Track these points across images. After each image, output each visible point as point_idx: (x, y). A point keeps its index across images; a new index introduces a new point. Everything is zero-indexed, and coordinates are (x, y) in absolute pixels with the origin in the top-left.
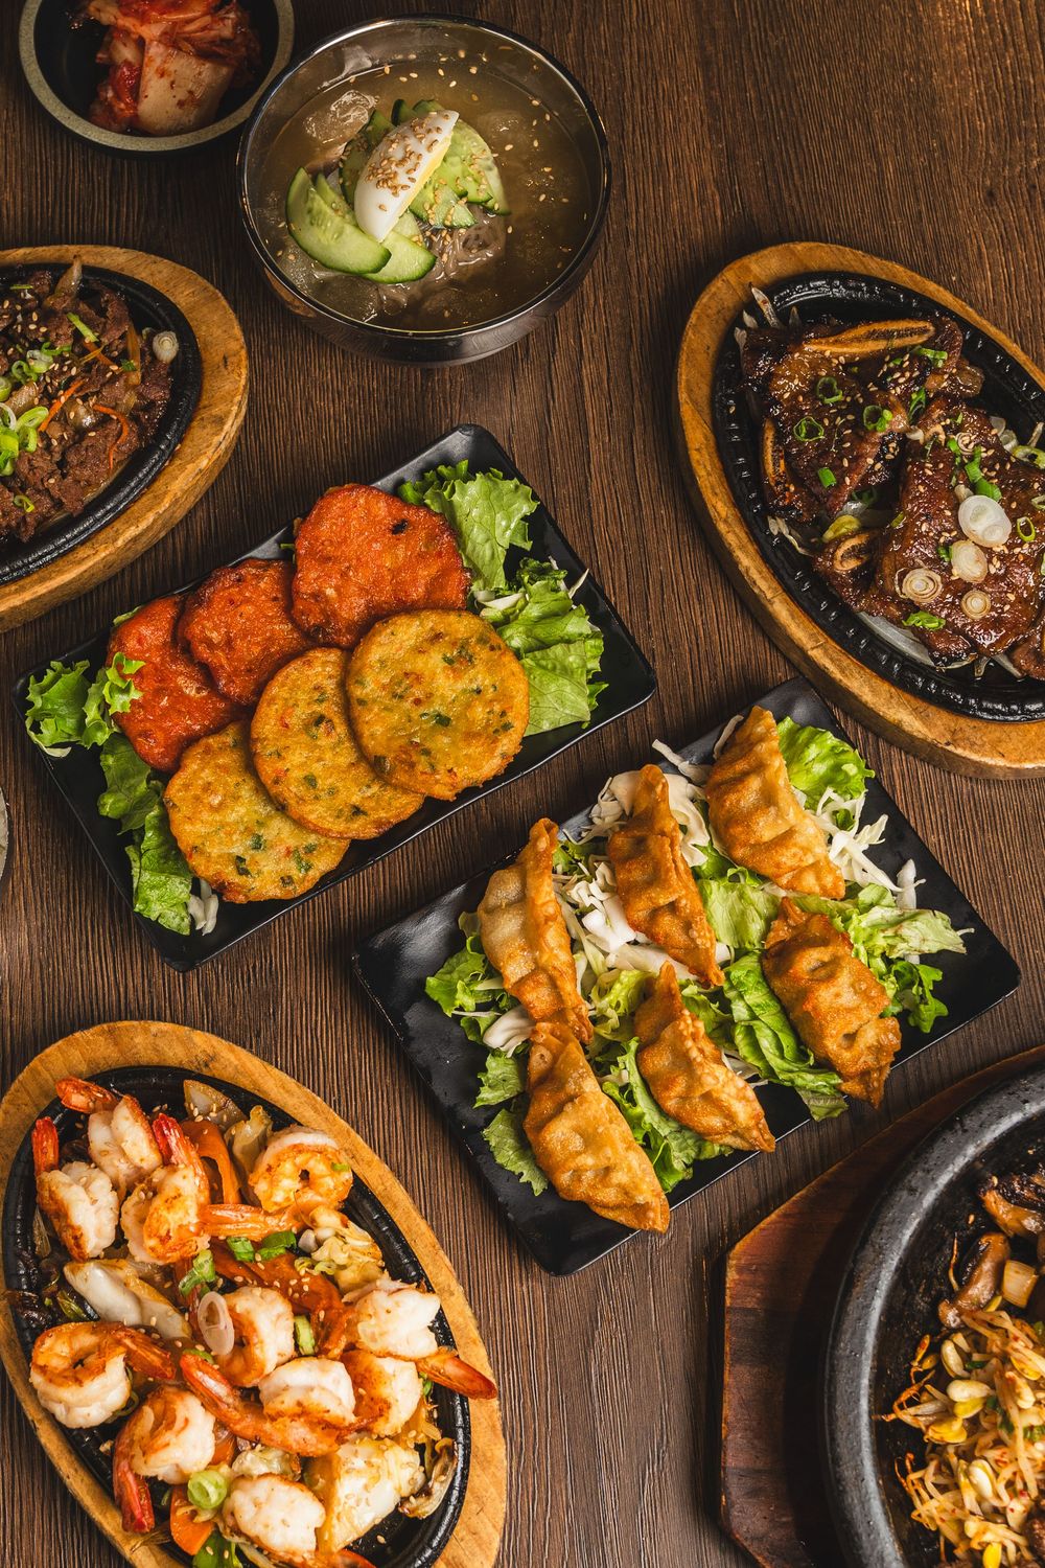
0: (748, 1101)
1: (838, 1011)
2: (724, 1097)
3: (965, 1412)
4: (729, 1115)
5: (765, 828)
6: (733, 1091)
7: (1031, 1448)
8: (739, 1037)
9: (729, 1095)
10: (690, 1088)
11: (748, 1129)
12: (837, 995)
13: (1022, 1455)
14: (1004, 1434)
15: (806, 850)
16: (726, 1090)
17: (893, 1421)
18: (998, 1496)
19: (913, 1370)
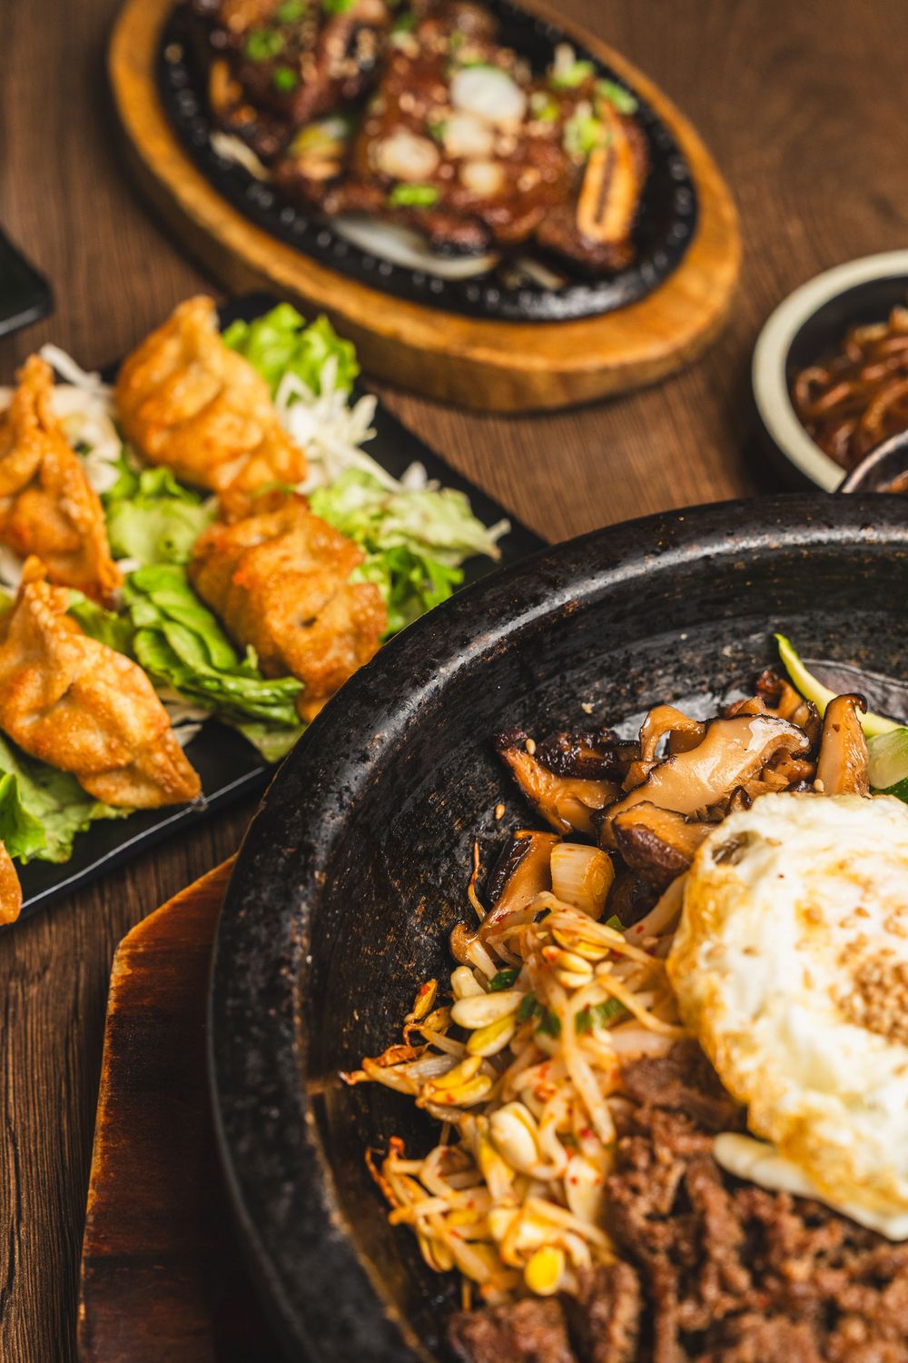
0: (139, 693)
1: (285, 576)
2: (100, 686)
3: (486, 1046)
4: (113, 727)
5: (186, 398)
6: (112, 677)
7: (588, 1041)
8: (143, 644)
9: (108, 684)
10: (47, 685)
11: (147, 750)
12: (285, 559)
13: (578, 1066)
14: (544, 1040)
15: (246, 416)
16: (101, 674)
17: (360, 1084)
18: (549, 1161)
19: (408, 1028)
